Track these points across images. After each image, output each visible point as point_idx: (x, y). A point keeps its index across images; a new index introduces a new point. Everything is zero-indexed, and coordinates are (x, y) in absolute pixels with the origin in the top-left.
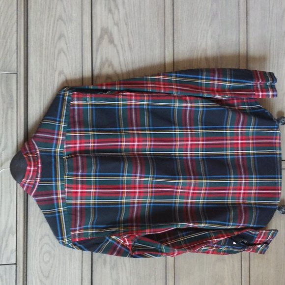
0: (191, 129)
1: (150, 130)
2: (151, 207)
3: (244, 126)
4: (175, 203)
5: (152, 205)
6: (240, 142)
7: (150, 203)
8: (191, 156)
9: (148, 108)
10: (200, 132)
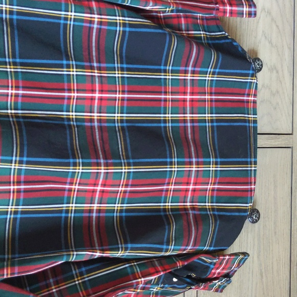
0: (99, 69)
1: (15, 64)
2: (18, 221)
3: (196, 69)
4: (67, 211)
5: (19, 216)
6: (188, 97)
7: (16, 213)
8: (100, 121)
9: (11, 20)
10: (118, 74)
